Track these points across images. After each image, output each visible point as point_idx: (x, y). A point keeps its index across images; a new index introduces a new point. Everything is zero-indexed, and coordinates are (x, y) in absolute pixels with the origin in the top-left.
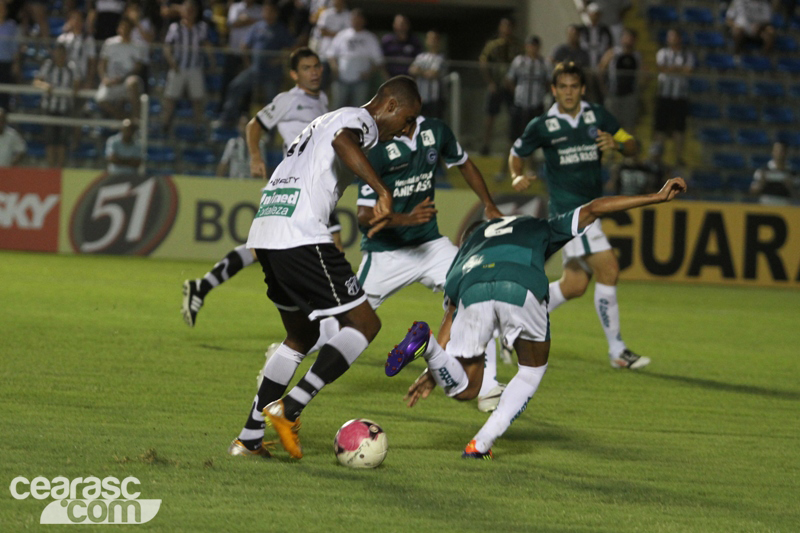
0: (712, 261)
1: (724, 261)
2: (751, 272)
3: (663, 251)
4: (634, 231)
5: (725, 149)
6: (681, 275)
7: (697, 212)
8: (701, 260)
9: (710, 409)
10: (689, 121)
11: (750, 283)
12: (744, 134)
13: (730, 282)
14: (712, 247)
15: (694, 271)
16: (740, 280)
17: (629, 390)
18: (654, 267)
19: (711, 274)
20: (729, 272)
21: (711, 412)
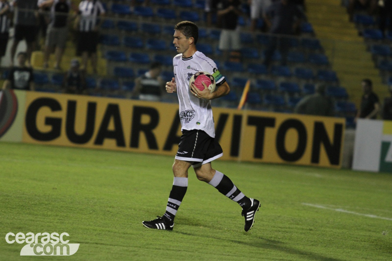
0: (111, 135)
1: (118, 136)
2: (135, 143)
3: (80, 127)
4: (62, 115)
5: (122, 65)
6: (91, 143)
7: (102, 104)
8: (104, 134)
9: (107, 229)
10: (99, 46)
11: (134, 150)
12: (134, 56)
13: (121, 149)
14: (111, 127)
15: (99, 141)
16: (128, 148)
17: (57, 216)
18: (74, 137)
19: (109, 143)
20: (121, 143)
21: (109, 231)
